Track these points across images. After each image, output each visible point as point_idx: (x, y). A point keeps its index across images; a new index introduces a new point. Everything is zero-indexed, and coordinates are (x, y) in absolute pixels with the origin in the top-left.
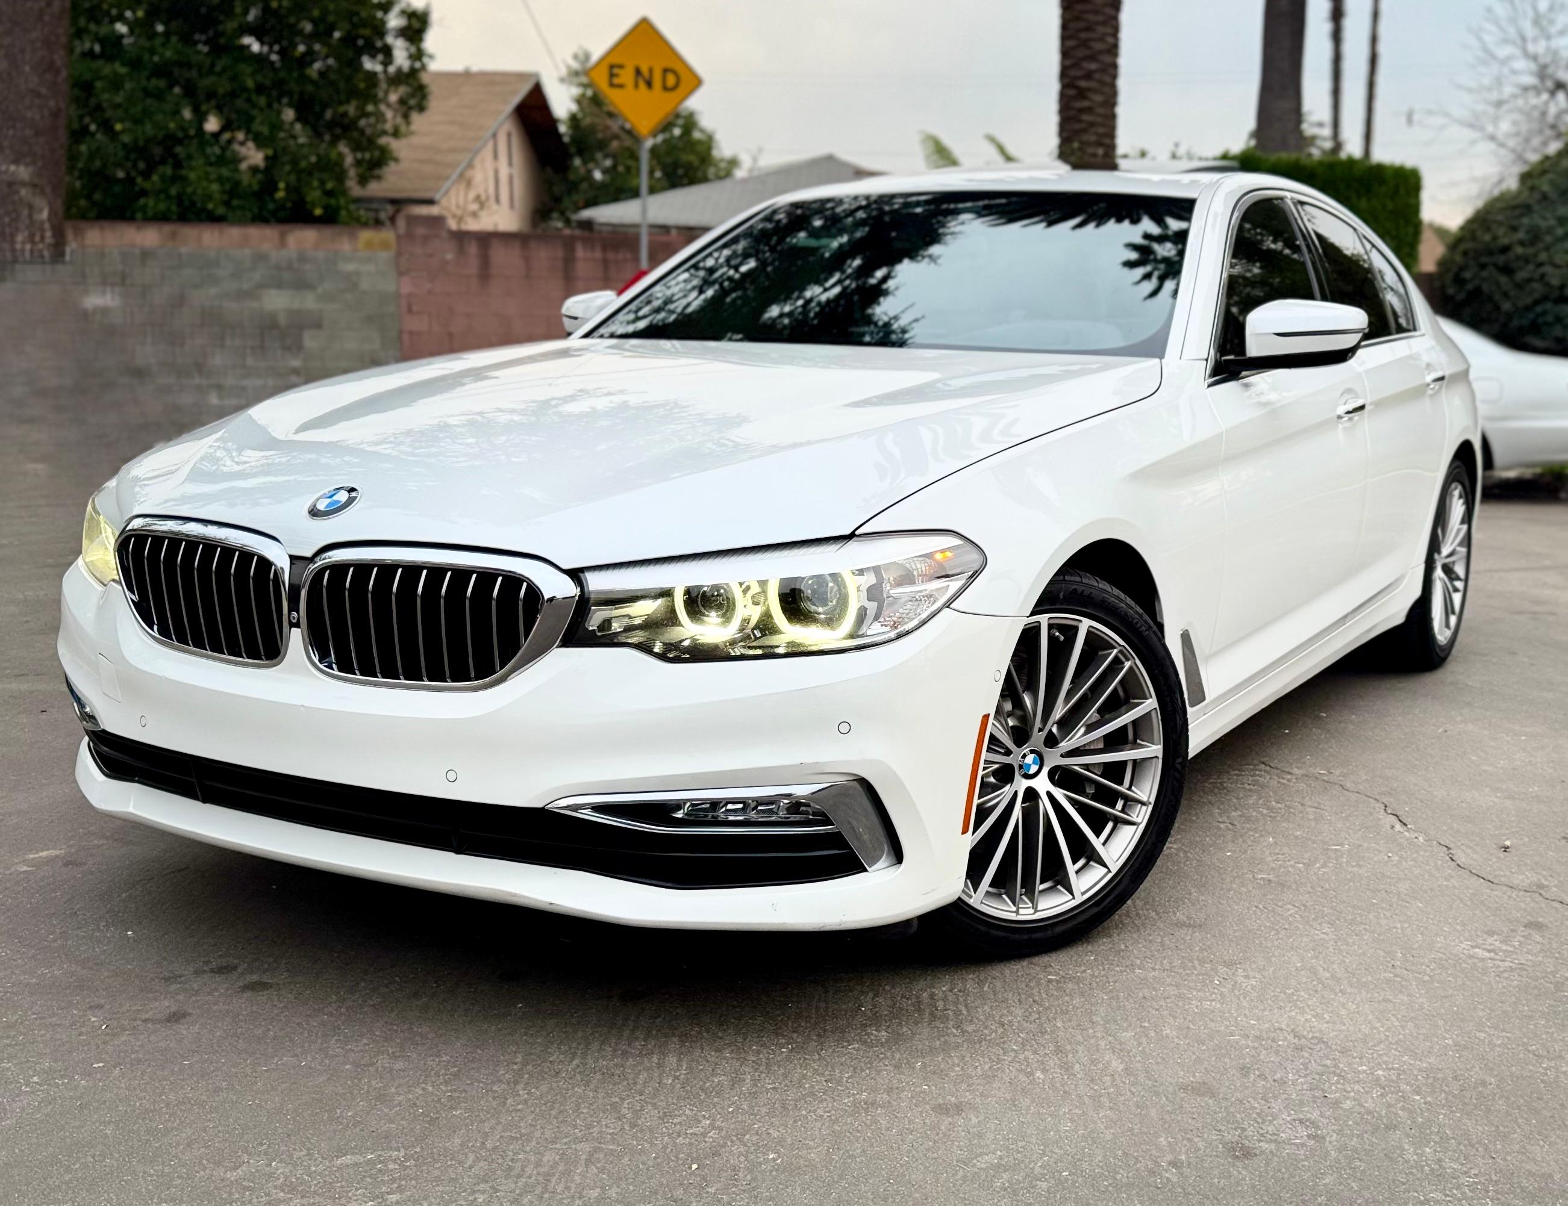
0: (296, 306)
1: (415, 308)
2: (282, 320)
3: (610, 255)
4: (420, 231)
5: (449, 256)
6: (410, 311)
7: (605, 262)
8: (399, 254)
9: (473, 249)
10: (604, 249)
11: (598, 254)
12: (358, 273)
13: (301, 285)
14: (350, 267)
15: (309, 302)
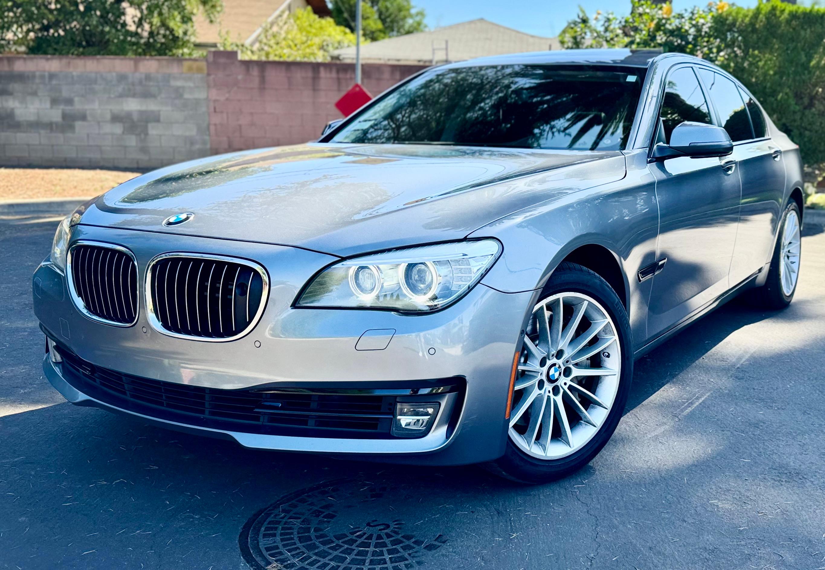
0: (144, 108)
1: (217, 110)
2: (135, 117)
3: (341, 75)
4: (222, 60)
5: (240, 77)
6: (215, 111)
7: (339, 79)
8: (209, 74)
9: (255, 72)
10: (338, 72)
11: (334, 75)
12: (183, 87)
13: (146, 95)
14: (179, 83)
15: (152, 106)
